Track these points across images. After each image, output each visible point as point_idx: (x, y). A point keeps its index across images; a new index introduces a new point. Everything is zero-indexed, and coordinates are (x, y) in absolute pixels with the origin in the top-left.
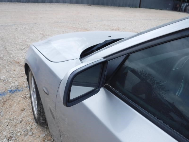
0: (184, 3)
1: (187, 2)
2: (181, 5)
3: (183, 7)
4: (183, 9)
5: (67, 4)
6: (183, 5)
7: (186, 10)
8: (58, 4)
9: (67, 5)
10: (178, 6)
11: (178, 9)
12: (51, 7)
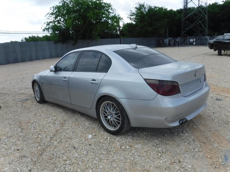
0: (166, 38)
1: (169, 37)
2: (164, 40)
3: (166, 42)
4: (167, 44)
5: (47, 59)
6: (165, 40)
7: (171, 44)
8: (38, 61)
9: (48, 61)
10: (161, 42)
11: (163, 45)
12: (32, 65)
